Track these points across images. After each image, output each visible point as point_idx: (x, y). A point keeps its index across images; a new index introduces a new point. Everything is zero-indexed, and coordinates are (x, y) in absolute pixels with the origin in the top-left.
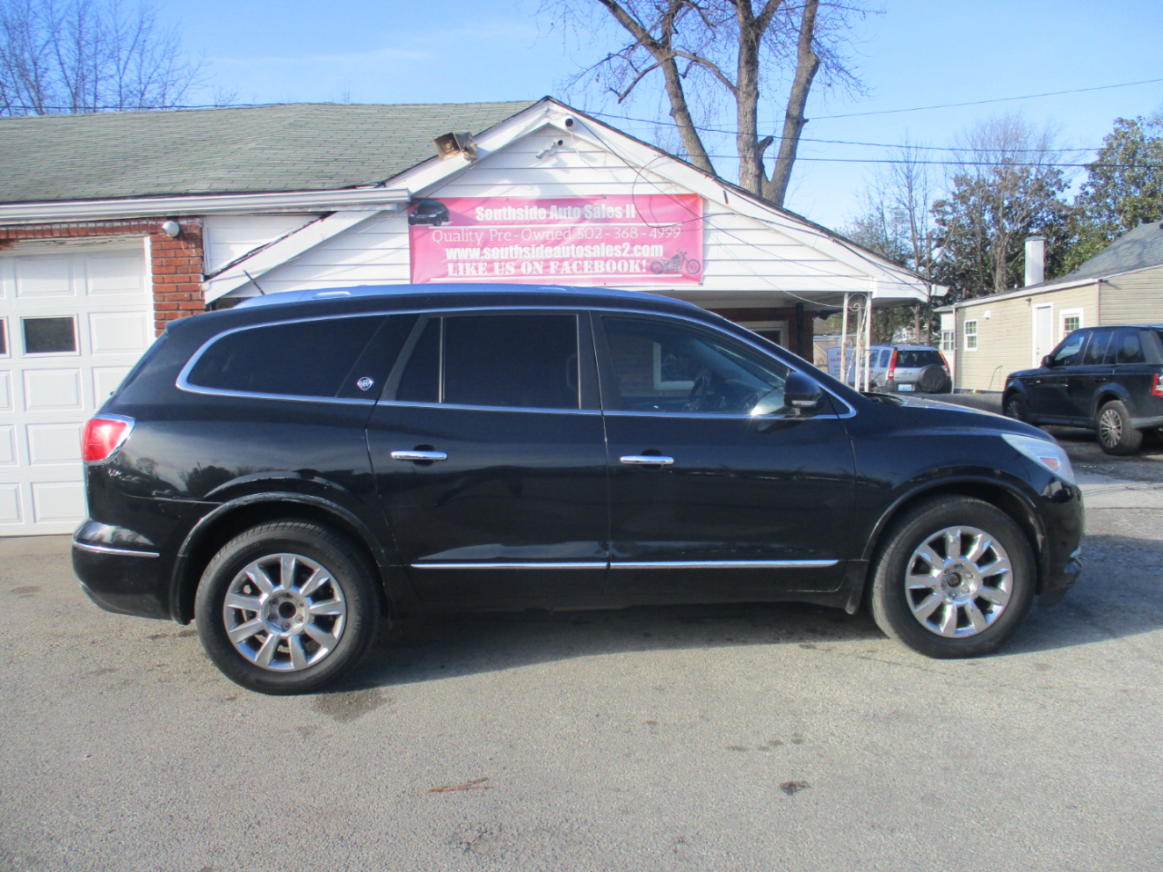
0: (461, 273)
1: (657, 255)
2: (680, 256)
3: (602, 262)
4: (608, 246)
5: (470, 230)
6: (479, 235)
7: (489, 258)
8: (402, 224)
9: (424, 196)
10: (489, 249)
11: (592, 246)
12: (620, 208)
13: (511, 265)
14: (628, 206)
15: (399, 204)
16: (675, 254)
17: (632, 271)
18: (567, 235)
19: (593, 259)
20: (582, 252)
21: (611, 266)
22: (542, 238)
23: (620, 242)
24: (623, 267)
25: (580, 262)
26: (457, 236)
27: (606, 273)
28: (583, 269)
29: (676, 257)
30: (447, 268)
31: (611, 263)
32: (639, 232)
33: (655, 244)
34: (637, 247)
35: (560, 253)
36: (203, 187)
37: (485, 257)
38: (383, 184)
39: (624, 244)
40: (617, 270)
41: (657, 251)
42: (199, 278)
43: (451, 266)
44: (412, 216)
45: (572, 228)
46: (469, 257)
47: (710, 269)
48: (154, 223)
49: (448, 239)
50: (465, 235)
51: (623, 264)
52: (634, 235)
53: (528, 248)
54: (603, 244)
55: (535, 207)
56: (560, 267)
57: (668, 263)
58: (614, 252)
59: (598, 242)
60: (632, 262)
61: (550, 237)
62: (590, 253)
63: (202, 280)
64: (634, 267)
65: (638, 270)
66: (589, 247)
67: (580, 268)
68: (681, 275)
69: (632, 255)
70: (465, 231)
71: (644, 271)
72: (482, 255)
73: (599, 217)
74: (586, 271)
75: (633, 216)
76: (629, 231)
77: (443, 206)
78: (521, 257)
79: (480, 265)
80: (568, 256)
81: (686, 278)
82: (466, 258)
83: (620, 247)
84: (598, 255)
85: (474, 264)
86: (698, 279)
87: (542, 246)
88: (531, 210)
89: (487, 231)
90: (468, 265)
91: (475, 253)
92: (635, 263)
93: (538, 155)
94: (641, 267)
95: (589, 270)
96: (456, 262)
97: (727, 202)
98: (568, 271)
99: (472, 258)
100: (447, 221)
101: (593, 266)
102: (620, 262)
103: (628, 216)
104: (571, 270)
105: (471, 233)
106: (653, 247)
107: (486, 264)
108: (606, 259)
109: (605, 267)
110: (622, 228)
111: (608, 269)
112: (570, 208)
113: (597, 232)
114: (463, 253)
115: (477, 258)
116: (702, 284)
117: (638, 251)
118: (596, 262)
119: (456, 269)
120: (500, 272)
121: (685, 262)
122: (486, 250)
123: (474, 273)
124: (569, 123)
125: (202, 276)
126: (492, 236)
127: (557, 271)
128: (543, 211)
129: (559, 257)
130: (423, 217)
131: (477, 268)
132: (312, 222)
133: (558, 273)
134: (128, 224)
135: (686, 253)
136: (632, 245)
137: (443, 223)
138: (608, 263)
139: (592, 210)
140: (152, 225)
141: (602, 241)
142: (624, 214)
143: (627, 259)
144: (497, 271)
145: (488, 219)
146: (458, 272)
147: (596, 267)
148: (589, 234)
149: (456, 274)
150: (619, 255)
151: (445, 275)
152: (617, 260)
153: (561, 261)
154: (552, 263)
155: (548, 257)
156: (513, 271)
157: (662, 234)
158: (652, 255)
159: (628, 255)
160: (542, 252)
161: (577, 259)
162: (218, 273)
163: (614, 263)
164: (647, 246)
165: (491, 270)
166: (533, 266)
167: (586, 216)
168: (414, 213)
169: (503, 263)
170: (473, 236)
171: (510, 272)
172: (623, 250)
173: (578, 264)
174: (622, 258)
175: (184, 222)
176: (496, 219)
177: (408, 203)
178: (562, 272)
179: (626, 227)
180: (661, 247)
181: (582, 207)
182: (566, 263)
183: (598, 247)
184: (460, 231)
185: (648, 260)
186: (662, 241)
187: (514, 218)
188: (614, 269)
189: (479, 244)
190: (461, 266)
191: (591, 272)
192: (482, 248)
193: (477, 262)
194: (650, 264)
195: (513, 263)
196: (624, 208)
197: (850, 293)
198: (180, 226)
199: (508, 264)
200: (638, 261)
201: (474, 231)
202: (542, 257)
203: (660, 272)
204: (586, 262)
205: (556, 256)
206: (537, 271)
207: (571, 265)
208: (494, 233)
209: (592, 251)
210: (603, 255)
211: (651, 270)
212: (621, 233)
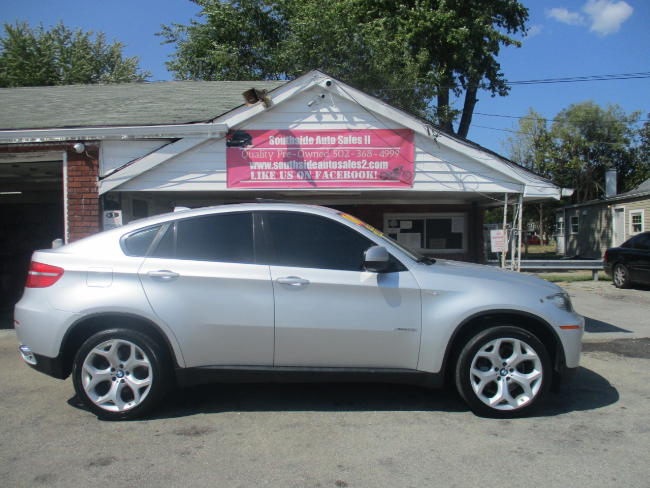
0: (259, 178)
1: (384, 168)
2: (399, 168)
3: (349, 172)
4: (353, 162)
5: (265, 150)
6: (271, 154)
7: (277, 168)
8: (222, 147)
9: (237, 128)
10: (277, 163)
11: (343, 162)
12: (361, 138)
13: (290, 173)
14: (366, 136)
15: (221, 134)
16: (395, 167)
17: (368, 178)
18: (326, 155)
19: (343, 170)
20: (336, 165)
21: (354, 175)
22: (310, 156)
23: (361, 159)
24: (362, 175)
25: (335, 172)
26: (257, 154)
27: (351, 179)
28: (337, 176)
29: (396, 170)
30: (250, 174)
31: (355, 173)
32: (373, 153)
33: (382, 161)
34: (370, 163)
35: (322, 165)
36: (100, 122)
37: (275, 168)
38: (211, 121)
39: (363, 161)
40: (358, 177)
41: (384, 165)
42: (96, 179)
43: (252, 173)
44: (229, 141)
45: (330, 151)
46: (264, 167)
47: (418, 177)
48: (70, 144)
49: (251, 156)
50: (262, 154)
51: (362, 173)
52: (369, 155)
53: (302, 163)
54: (349, 161)
55: (307, 137)
56: (322, 175)
57: (391, 173)
58: (357, 165)
59: (347, 160)
60: (368, 172)
61: (316, 155)
62: (341, 165)
63: (97, 180)
64: (369, 175)
65: (372, 178)
66: (341, 162)
67: (335, 175)
68: (399, 181)
69: (368, 168)
70: (262, 152)
71: (376, 178)
72: (272, 166)
73: (347, 143)
74: (338, 177)
75: (369, 143)
76: (366, 153)
77: (248, 135)
78: (297, 168)
79: (271, 173)
80: (327, 168)
81: (403, 183)
82: (262, 168)
83: (360, 163)
84: (346, 168)
85: (267, 172)
86: (410, 183)
87: (311, 161)
88: (304, 138)
89: (276, 152)
90: (263, 173)
91: (268, 165)
92: (370, 173)
93: (309, 104)
94: (374, 176)
95: (341, 177)
96: (256, 171)
97: (429, 134)
98: (327, 178)
99: (266, 168)
100: (251, 145)
101: (343, 174)
102: (361, 172)
103: (366, 143)
104: (329, 177)
105: (266, 153)
106: (381, 163)
107: (275, 172)
108: (351, 170)
109: (350, 175)
110: (362, 150)
111: (353, 177)
112: (329, 137)
113: (346, 153)
114: (260, 165)
115: (269, 168)
116: (412, 187)
117: (372, 165)
118: (345, 172)
119: (256, 175)
120: (284, 177)
121: (402, 173)
122: (275, 164)
123: (267, 178)
124: (329, 84)
125: (97, 178)
126: (279, 154)
127: (319, 177)
128: (312, 139)
129: (321, 168)
130: (235, 142)
131: (269, 175)
132: (167, 145)
133: (320, 178)
134: (54, 144)
135: (403, 167)
136: (368, 162)
137: (249, 146)
138: (353, 172)
139: (342, 139)
140: (68, 146)
141: (349, 159)
142: (363, 142)
143: (365, 170)
144: (282, 177)
145: (276, 144)
146: (257, 178)
147: (345, 175)
148: (341, 154)
149: (256, 179)
150: (360, 168)
151: (249, 179)
152: (358, 170)
153: (323, 171)
154: (317, 173)
155: (314, 168)
156: (292, 177)
157: (388, 154)
158: (381, 168)
159: (366, 168)
160: (311, 165)
161: (333, 170)
162: (107, 176)
163: (356, 172)
164: (378, 162)
165: (278, 176)
166: (304, 173)
167: (339, 143)
168: (230, 140)
169: (285, 172)
170: (268, 155)
171: (290, 177)
172: (362, 164)
173: (333, 173)
174: (361, 170)
175: (87, 144)
176: (282, 144)
177: (227, 133)
178: (323, 178)
179: (365, 150)
180: (387, 163)
181: (336, 137)
182: (326, 173)
183: (346, 162)
184: (259, 151)
185: (378, 170)
186: (388, 159)
187: (293, 144)
188: (356, 176)
189: (270, 160)
190: (259, 173)
191: (342, 178)
192: (272, 163)
193: (269, 170)
194: (379, 174)
195: (292, 172)
196: (363, 138)
197: (509, 194)
198: (86, 147)
199: (288, 172)
200: (372, 172)
201: (268, 151)
202: (310, 168)
203: (386, 179)
204: (338, 172)
205: (319, 168)
206: (307, 177)
207: (329, 173)
208: (280, 152)
209: (343, 165)
210: (349, 168)
211: (380, 177)
212: (361, 153)
